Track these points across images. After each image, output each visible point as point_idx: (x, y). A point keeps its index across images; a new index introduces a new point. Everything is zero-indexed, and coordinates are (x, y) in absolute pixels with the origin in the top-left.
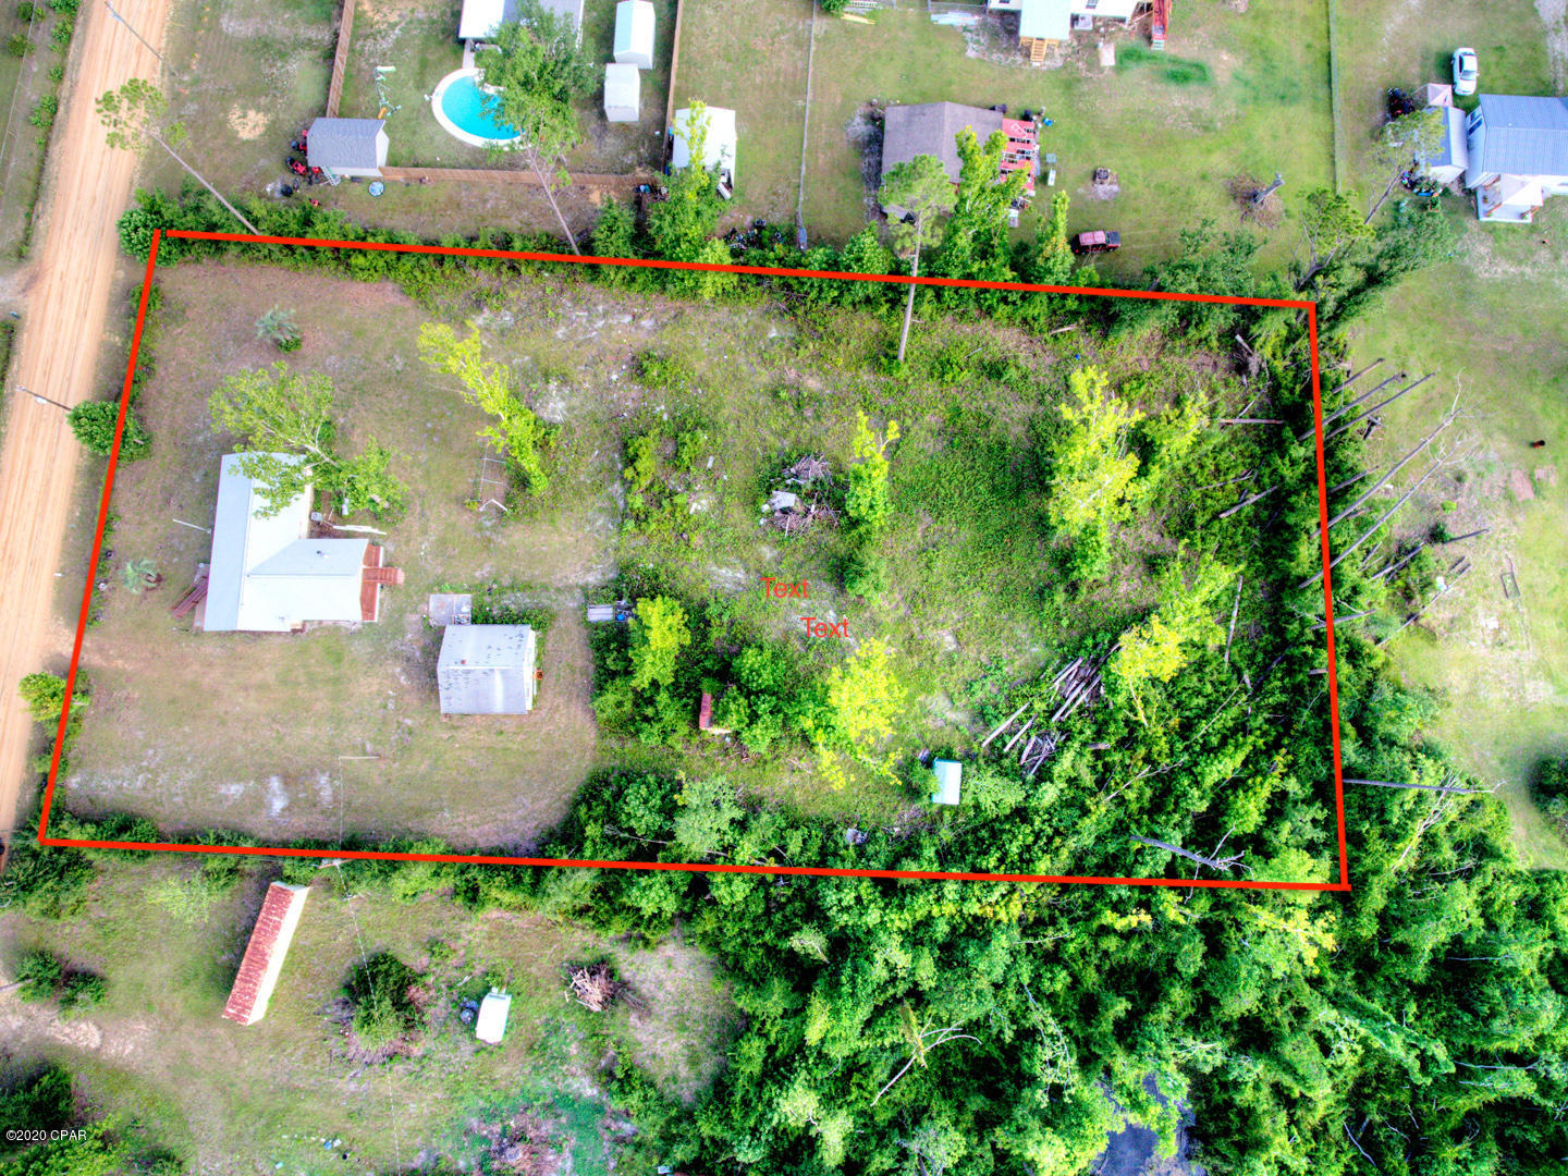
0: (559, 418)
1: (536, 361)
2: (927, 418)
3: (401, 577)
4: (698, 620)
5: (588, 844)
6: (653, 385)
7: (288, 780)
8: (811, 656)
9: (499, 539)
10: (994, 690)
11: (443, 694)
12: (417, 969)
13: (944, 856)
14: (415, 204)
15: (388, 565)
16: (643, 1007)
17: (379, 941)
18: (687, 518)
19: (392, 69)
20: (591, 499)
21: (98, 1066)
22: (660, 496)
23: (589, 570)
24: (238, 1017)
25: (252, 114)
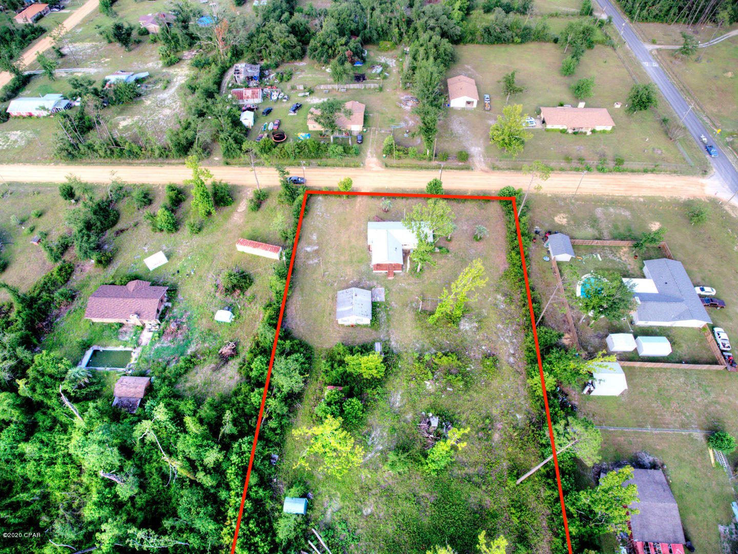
0: (462, 327)
1: (485, 317)
2: (487, 498)
3: (391, 278)
4: (375, 382)
5: (282, 342)
6: (482, 362)
7: (317, 252)
8: (360, 437)
9: (408, 309)
10: (342, 537)
11: (344, 291)
12: (246, 293)
13: (258, 503)
14: (544, 272)
15: (395, 274)
16: (217, 369)
17: (258, 281)
18: (422, 379)
19: (600, 259)
20: (427, 341)
21: (232, 212)
22: (432, 367)
23: (397, 342)
24: (239, 242)
25: (565, 220)
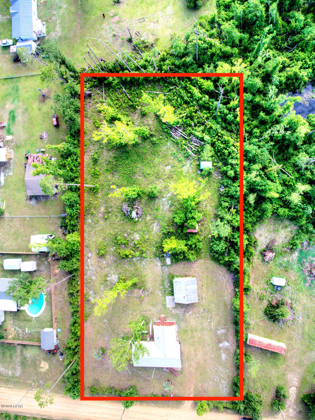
0: (117, 277)
1: (102, 284)
2: (109, 178)
3: (163, 316)
4: (168, 235)
5: (230, 260)
6: (106, 252)
7: (220, 341)
8: (175, 204)
9: (150, 290)
10: (181, 154)
11: (193, 302)
12: (267, 303)
13: (226, 164)
14: (62, 319)
15: (160, 319)
16: (273, 241)
17: (261, 314)
18: (141, 240)
19: (27, 329)
20: (138, 266)
21: (301, 387)
22: (136, 248)
23: (157, 265)
24: (284, 350)
25: (41, 366)
